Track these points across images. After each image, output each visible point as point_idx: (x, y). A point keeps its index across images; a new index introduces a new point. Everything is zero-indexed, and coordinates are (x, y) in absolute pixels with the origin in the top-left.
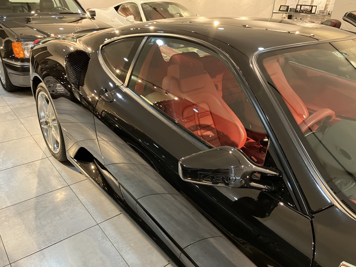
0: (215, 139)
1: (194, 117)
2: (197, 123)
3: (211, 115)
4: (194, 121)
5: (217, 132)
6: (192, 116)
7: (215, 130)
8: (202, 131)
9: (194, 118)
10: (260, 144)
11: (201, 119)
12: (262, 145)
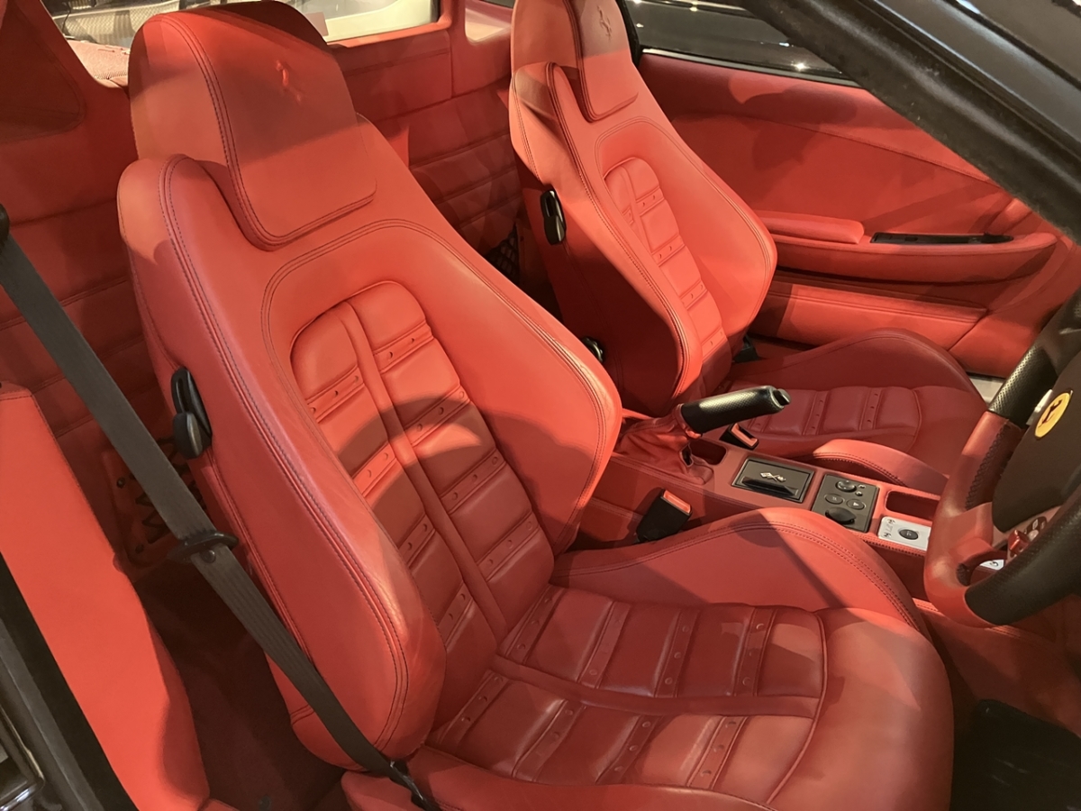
0: (486, 457)
1: (358, 372)
2: (384, 403)
3: (436, 340)
4: (366, 390)
5: (485, 416)
6: (349, 371)
7: (474, 413)
8: (416, 434)
9: (361, 379)
10: (684, 426)
11: (394, 375)
12: (696, 432)
